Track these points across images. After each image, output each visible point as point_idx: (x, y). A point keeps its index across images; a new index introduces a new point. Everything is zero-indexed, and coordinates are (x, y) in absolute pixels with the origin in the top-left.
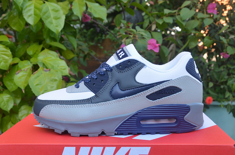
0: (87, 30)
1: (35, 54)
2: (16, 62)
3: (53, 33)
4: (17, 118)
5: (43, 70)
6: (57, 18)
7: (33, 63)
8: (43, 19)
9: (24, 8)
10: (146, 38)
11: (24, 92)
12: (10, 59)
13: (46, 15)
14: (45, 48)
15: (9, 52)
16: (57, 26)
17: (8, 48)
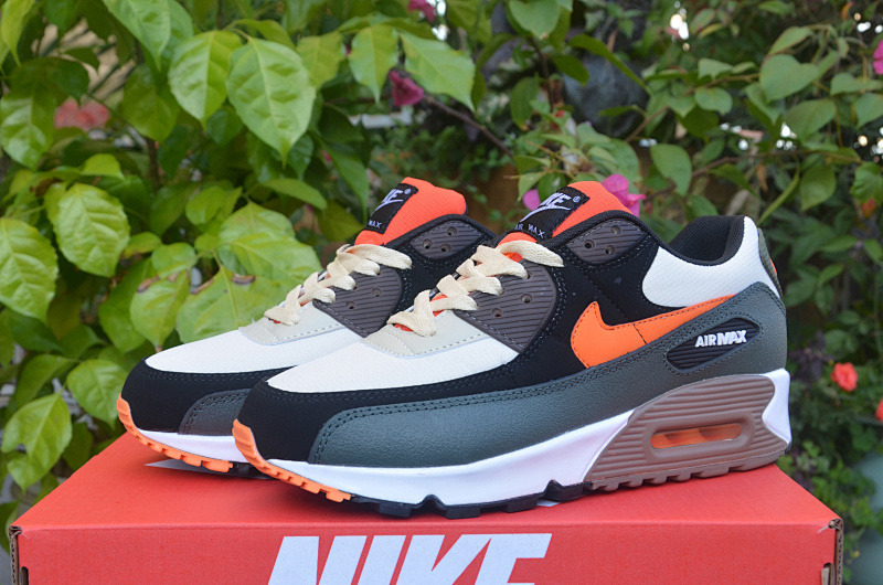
0: (435, 132)
1: (214, 222)
2: (144, 250)
3: (277, 153)
5: (231, 280)
6: (285, 98)
7: (200, 255)
8: (231, 101)
9: (177, 57)
10: (613, 169)
12: (122, 237)
13: (247, 85)
14: (248, 199)
15: (119, 215)
16: (282, 126)
17: (116, 200)
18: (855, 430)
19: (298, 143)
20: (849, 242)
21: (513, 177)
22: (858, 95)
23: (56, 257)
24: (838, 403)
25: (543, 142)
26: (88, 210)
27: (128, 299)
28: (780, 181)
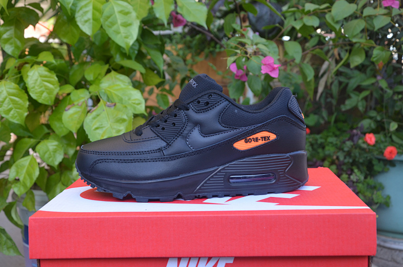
1: (97, 80)
2: (67, 92)
3: (124, 49)
4: (71, 177)
5: (105, 105)
6: (127, 25)
7: (91, 94)
8: (104, 27)
9: (78, 9)
10: (267, 53)
11: (76, 137)
12: (56, 88)
13: (110, 20)
14: (111, 69)
15: (55, 78)
16: (126, 37)
17: (53, 72)
18: (375, 162)
19: (133, 45)
20: (373, 81)
21: (225, 58)
22: (376, 16)
23: (27, 97)
24: (367, 150)
25: (238, 42)
26: (41, 76)
27: (61, 114)
28: (342, 55)
